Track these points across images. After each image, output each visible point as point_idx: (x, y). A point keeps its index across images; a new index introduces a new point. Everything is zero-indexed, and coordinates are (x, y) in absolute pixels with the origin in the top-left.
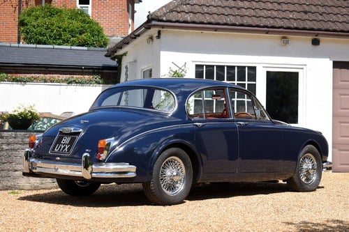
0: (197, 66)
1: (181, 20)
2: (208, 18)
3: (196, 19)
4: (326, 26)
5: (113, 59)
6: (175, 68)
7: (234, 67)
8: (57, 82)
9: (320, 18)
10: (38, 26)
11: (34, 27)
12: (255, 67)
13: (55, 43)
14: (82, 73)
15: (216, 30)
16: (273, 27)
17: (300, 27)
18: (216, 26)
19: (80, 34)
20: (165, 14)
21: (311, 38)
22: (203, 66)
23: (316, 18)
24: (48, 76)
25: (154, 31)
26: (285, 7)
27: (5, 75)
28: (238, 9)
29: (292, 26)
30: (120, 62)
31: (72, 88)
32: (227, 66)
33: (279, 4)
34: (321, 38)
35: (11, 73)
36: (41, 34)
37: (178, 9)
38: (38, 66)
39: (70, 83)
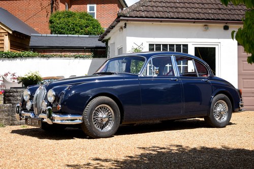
0: (150, 45)
1: (139, 16)
2: (156, 14)
3: (148, 15)
4: (233, 17)
5: (103, 42)
6: (136, 47)
7: (174, 45)
8: (68, 57)
9: (229, 12)
10: (60, 23)
11: (58, 24)
12: (187, 45)
13: (70, 34)
14: (85, 51)
15: (161, 21)
16: (198, 19)
17: (216, 18)
18: (161, 19)
19: (86, 28)
20: (129, 13)
21: (223, 25)
22: (154, 45)
23: (226, 13)
24: (63, 54)
25: (122, 24)
26: (207, 6)
27: (37, 54)
28: (176, 8)
29: (210, 18)
30: (107, 44)
31: (77, 60)
32: (169, 45)
33: (203, 4)
34: (229, 25)
35: (41, 52)
36: (62, 29)
37: (137, 9)
38: (57, 47)
39: (76, 57)
